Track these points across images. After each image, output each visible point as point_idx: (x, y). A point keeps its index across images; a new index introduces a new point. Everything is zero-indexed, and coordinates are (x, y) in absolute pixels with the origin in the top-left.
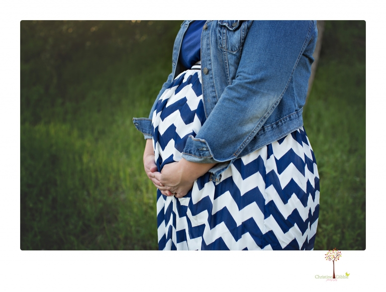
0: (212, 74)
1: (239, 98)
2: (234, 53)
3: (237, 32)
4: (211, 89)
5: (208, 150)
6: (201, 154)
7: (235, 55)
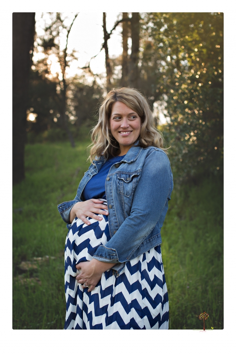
0: (114, 208)
1: (135, 225)
2: (128, 196)
3: (130, 184)
4: (114, 218)
5: (116, 256)
6: (111, 257)
7: (128, 198)
